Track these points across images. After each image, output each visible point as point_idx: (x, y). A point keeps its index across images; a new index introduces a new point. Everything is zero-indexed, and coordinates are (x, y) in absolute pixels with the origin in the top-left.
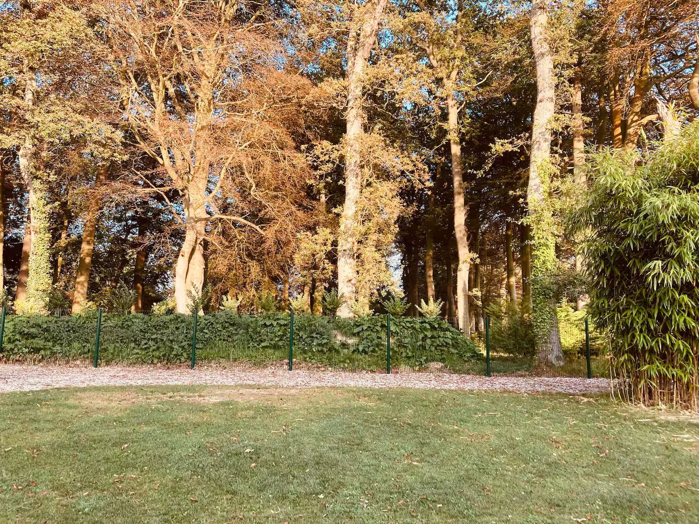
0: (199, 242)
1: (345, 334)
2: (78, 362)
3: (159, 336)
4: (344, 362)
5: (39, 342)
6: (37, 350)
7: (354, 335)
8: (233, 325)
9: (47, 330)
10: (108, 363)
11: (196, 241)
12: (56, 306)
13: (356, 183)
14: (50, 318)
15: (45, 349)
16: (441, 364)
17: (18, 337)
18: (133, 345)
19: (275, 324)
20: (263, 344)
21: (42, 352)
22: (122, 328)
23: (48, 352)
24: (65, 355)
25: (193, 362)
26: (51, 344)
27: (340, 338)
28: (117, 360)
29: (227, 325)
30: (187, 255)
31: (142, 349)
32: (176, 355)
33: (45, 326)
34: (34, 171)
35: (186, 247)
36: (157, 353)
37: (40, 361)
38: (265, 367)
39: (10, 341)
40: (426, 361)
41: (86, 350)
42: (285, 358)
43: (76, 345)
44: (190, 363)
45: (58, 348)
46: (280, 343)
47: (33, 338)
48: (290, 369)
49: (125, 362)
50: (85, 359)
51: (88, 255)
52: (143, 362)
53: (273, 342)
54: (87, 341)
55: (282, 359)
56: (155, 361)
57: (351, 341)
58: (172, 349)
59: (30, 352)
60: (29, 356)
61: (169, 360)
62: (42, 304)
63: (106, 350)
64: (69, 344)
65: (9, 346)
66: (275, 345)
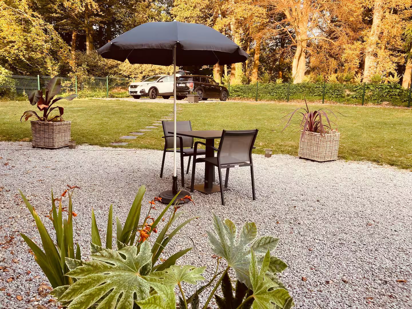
0: (303, 51)
1: (350, 91)
2: (251, 100)
3: (278, 91)
4: (345, 101)
5: (239, 93)
6: (239, 96)
7: (354, 91)
8: (304, 87)
9: (242, 89)
10: (260, 100)
11: (302, 51)
12: (244, 81)
13: (378, 16)
14: (243, 85)
15: (241, 95)
16: (388, 102)
17: (233, 91)
18: (268, 94)
19: (321, 86)
20: (315, 94)
21: (240, 96)
22: (265, 88)
23: (242, 96)
24: (247, 97)
25: (288, 100)
26: (243, 94)
27: (348, 92)
28: (263, 99)
29: (302, 87)
30: (297, 58)
31: (271, 96)
32: (282, 98)
33: (241, 88)
34: (235, 29)
35: (297, 54)
36: (276, 97)
37: (240, 99)
38: (314, 102)
39: (231, 92)
40: (381, 101)
41: (253, 96)
42: (321, 99)
43: (250, 94)
44: (287, 100)
45: (245, 95)
46: (321, 94)
47: (238, 92)
48: (323, 103)
49: (266, 100)
50: (253, 99)
51: (257, 60)
52: (271, 100)
53: (318, 94)
54: (254, 93)
55: (320, 99)
56: (275, 100)
57: (352, 93)
58: (281, 95)
59: (237, 96)
60: (237, 98)
61: (280, 99)
62: (240, 81)
63: (260, 96)
64: (248, 94)
65: (231, 94)
66: (319, 95)
